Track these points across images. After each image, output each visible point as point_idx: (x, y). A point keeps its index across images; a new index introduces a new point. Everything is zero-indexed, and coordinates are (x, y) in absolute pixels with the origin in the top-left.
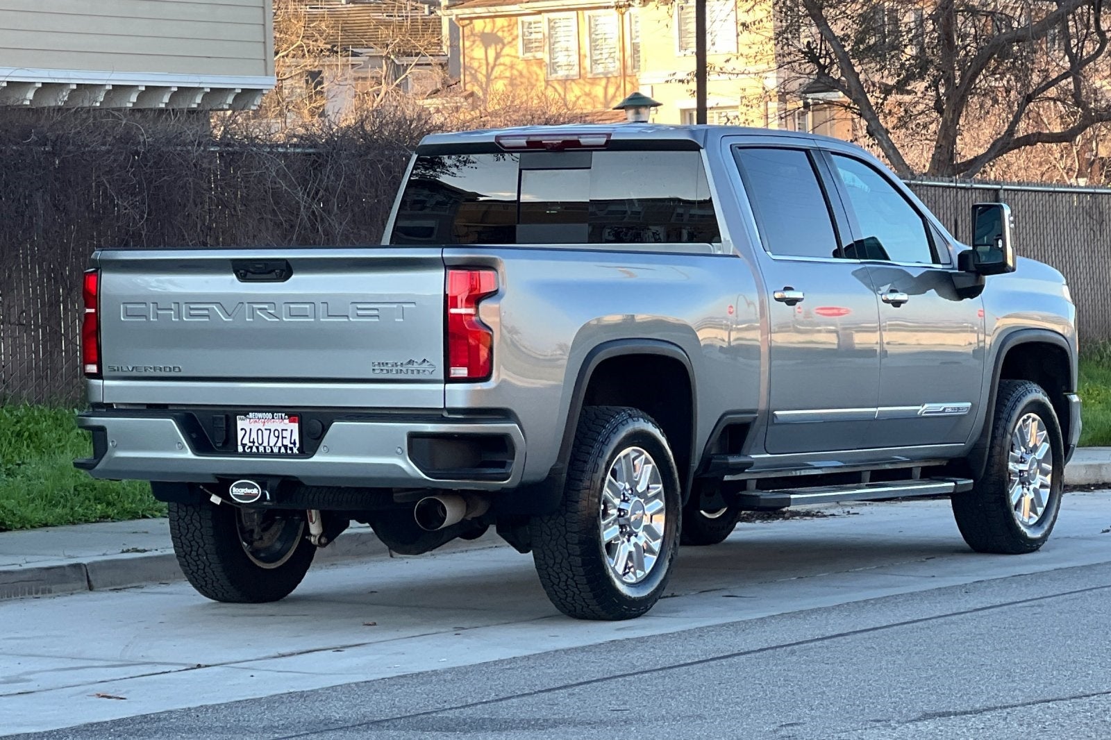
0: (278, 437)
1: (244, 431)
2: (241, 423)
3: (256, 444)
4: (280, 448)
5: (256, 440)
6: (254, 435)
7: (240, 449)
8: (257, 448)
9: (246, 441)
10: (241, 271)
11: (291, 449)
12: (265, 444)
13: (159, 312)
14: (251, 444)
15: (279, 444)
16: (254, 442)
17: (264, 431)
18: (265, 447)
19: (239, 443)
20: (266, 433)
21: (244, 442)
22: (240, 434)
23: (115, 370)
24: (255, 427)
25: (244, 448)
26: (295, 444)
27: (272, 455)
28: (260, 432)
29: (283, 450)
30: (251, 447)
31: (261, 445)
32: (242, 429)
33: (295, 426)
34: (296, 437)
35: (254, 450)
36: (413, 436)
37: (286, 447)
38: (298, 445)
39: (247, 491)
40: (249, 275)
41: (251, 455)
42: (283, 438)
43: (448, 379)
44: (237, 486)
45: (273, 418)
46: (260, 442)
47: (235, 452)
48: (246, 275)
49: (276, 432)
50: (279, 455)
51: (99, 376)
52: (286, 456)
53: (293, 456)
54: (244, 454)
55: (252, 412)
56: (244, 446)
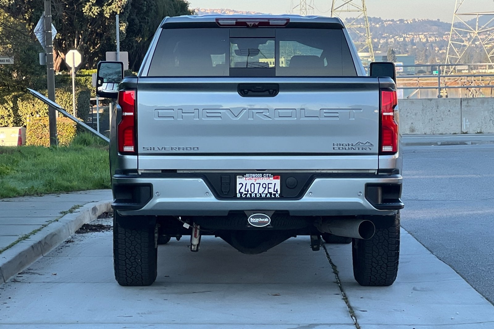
0: (265, 188)
1: (241, 185)
2: (239, 180)
3: (250, 192)
4: (266, 194)
5: (249, 190)
6: (248, 187)
7: (239, 195)
8: (251, 194)
9: (242, 190)
10: (245, 90)
11: (275, 195)
12: (256, 192)
13: (183, 114)
14: (246, 193)
15: (266, 192)
16: (248, 191)
17: (255, 184)
18: (256, 194)
19: (238, 192)
20: (257, 186)
21: (241, 191)
22: (238, 187)
23: (148, 150)
24: (249, 182)
25: (241, 195)
26: (277, 191)
27: (261, 198)
28: (253, 185)
29: (269, 195)
30: (246, 194)
31: (253, 193)
32: (240, 184)
33: (278, 182)
34: (278, 187)
35: (248, 196)
36: (368, 185)
37: (271, 194)
38: (279, 192)
39: (261, 220)
40: (250, 93)
41: (246, 198)
42: (268, 188)
43: (381, 153)
44: (253, 217)
45: (263, 177)
46: (252, 191)
47: (235, 197)
48: (247, 92)
49: (264, 186)
50: (266, 198)
51: (135, 153)
52: (271, 198)
53: (275, 198)
54: (241, 198)
55: (248, 173)
56: (241, 193)
